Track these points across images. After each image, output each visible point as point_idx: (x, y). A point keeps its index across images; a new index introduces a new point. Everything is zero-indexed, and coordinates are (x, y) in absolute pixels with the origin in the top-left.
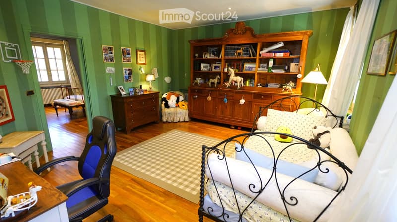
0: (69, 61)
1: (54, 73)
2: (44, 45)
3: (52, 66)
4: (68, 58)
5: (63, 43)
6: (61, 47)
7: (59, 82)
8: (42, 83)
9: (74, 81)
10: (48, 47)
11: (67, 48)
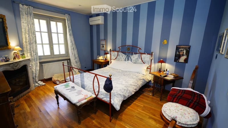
0: (70, 35)
1: (55, 47)
2: (48, 19)
3: (55, 41)
4: (69, 32)
5: (66, 17)
6: (63, 21)
7: (60, 55)
8: (44, 57)
9: (74, 54)
10: (52, 21)
11: (69, 22)
